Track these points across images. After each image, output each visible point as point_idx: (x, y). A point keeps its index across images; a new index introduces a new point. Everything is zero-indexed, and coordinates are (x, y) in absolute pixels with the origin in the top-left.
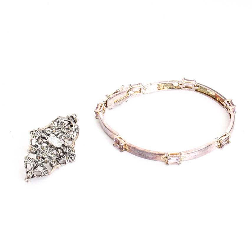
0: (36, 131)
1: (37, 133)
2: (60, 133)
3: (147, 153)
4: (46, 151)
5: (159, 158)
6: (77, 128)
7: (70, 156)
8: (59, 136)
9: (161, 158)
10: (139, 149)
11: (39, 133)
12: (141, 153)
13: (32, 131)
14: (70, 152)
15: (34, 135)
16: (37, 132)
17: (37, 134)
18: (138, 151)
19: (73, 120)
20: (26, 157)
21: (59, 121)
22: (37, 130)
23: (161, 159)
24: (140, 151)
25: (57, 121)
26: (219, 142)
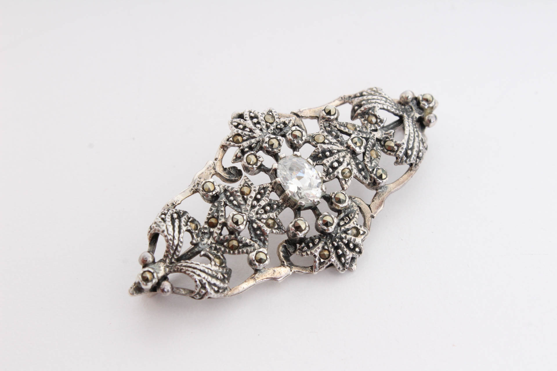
0: (255, 120)
1: (253, 128)
2: (339, 151)
4: (253, 207)
6: (416, 149)
7: (337, 248)
8: (327, 161)
11: (261, 130)
13: (241, 116)
14: (343, 235)
15: (240, 131)
16: (255, 124)
17: (251, 131)
19: (417, 116)
20: (174, 206)
21: (360, 106)
22: (261, 118)
25: (356, 101)
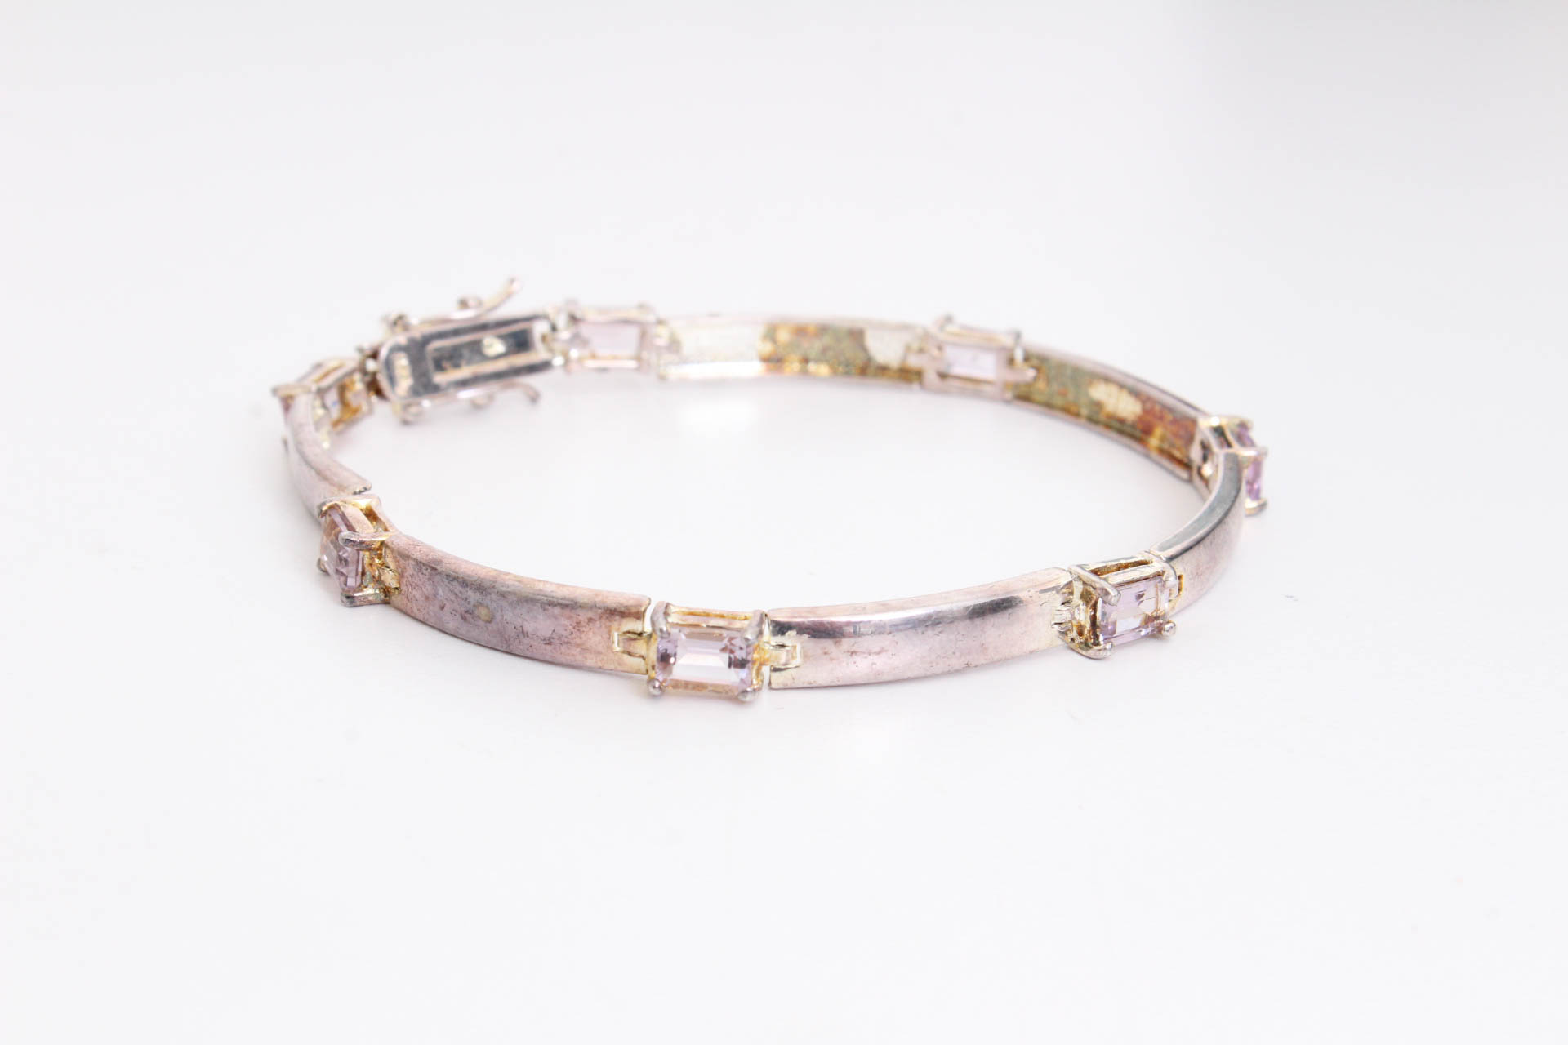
3: (514, 593)
5: (593, 637)
9: (616, 635)
10: (464, 570)
12: (473, 596)
18: (458, 588)
23: (610, 648)
24: (465, 583)
26: (1086, 597)
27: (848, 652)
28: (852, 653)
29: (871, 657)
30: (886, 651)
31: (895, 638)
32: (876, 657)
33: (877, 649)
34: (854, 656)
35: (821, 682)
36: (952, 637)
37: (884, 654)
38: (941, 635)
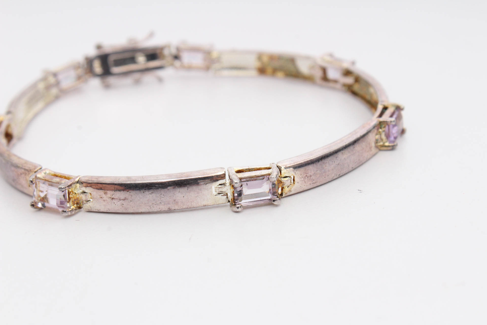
27: (111, 198)
28: (113, 198)
29: (121, 201)
30: (127, 199)
31: (131, 194)
32: (123, 201)
33: (123, 198)
34: (113, 200)
35: (102, 210)
36: (158, 195)
37: (126, 201)
38: (152, 194)
